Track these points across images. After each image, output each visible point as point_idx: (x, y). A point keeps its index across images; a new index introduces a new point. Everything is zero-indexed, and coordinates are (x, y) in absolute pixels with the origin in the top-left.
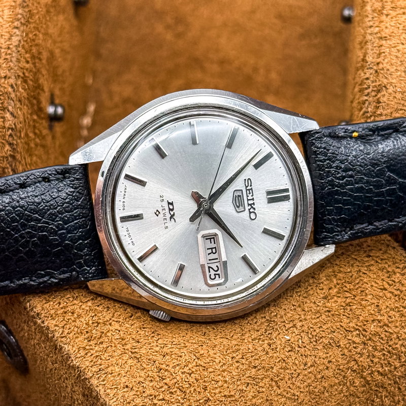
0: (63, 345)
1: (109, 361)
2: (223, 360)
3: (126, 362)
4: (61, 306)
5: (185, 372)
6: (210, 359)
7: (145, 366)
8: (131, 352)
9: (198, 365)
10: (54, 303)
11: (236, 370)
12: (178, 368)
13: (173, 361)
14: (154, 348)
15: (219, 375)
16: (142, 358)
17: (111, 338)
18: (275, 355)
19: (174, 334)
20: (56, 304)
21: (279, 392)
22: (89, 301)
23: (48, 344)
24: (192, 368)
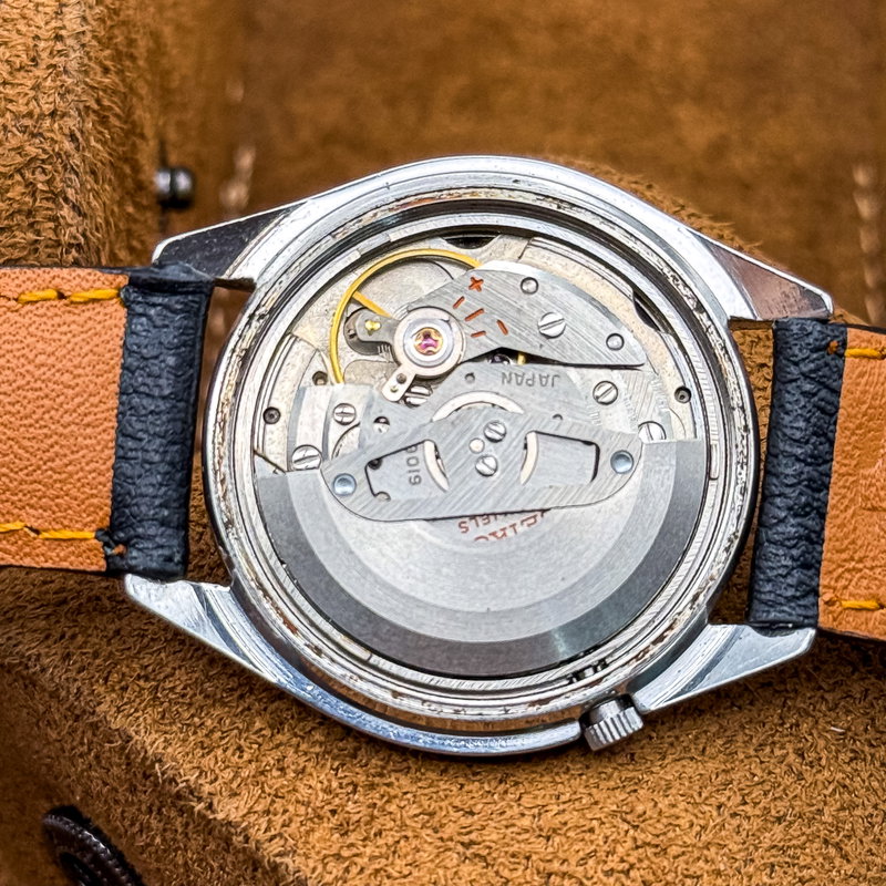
0: (278, 860)
1: (410, 879)
2: (697, 817)
3: (456, 873)
4: (246, 756)
5: (612, 870)
6: (664, 821)
7: (506, 873)
8: (463, 844)
9: (639, 843)
10: (225, 751)
11: (738, 839)
12: (591, 862)
13: (576, 847)
14: (518, 823)
15: (699, 859)
16: (494, 855)
17: (399, 815)
18: (819, 776)
19: (557, 774)
20: (233, 754)
21: (848, 868)
22: (313, 729)
23: (230, 858)
24: (628, 855)
